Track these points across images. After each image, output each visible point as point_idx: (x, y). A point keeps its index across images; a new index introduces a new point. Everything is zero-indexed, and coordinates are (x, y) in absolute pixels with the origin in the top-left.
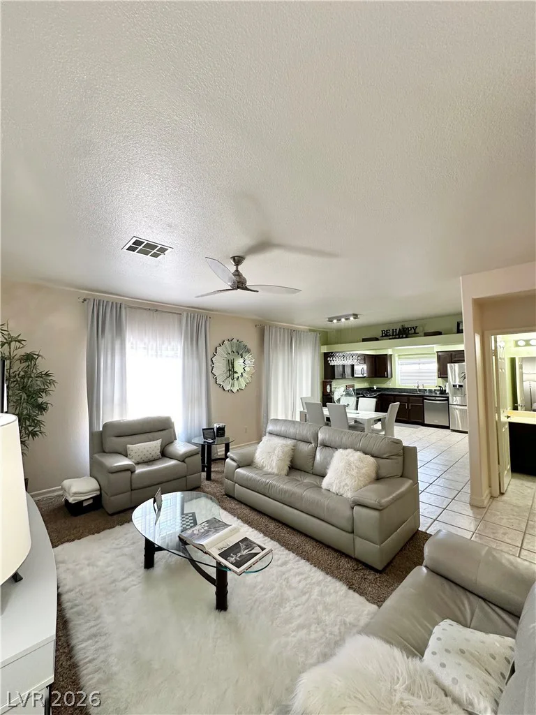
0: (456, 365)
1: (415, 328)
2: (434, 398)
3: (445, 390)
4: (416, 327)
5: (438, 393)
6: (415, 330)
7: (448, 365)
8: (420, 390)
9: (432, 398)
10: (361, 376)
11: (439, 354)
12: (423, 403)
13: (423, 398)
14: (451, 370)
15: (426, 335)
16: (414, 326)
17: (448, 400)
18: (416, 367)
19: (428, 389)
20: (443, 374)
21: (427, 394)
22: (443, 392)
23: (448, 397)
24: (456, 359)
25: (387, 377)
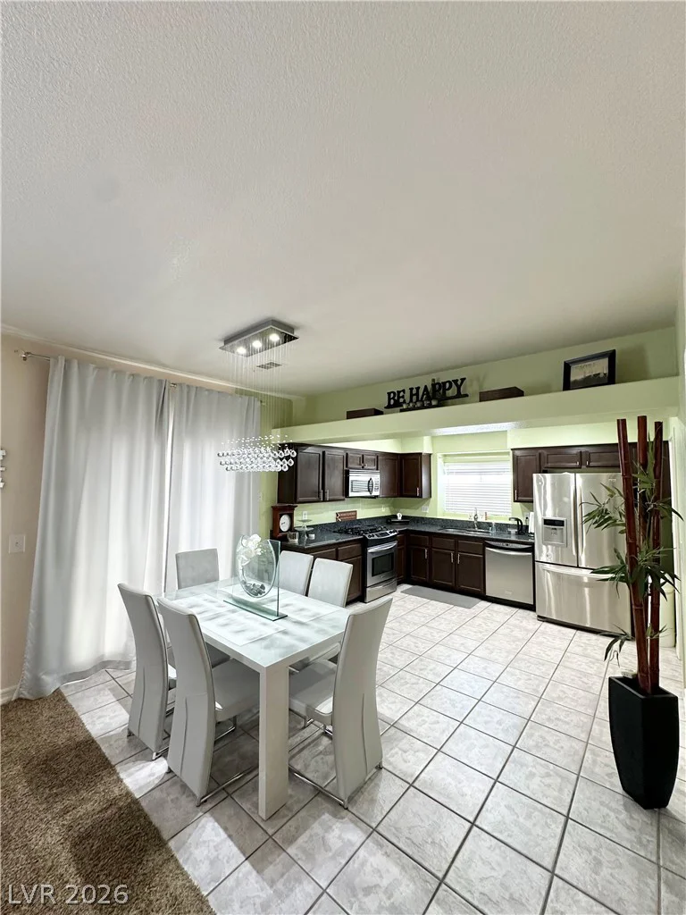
0: (548, 476)
1: (459, 383)
2: (504, 545)
3: (527, 527)
4: (463, 380)
5: (513, 531)
6: (459, 387)
7: (535, 475)
8: (480, 525)
9: (501, 544)
10: (368, 494)
11: (517, 453)
12: (484, 554)
13: (485, 543)
14: (539, 487)
15: (485, 397)
16: (459, 377)
17: (532, 549)
18: (473, 480)
19: (494, 521)
20: (523, 493)
21: (493, 534)
22: (522, 530)
23: (533, 544)
24: (549, 465)
25: (421, 496)
